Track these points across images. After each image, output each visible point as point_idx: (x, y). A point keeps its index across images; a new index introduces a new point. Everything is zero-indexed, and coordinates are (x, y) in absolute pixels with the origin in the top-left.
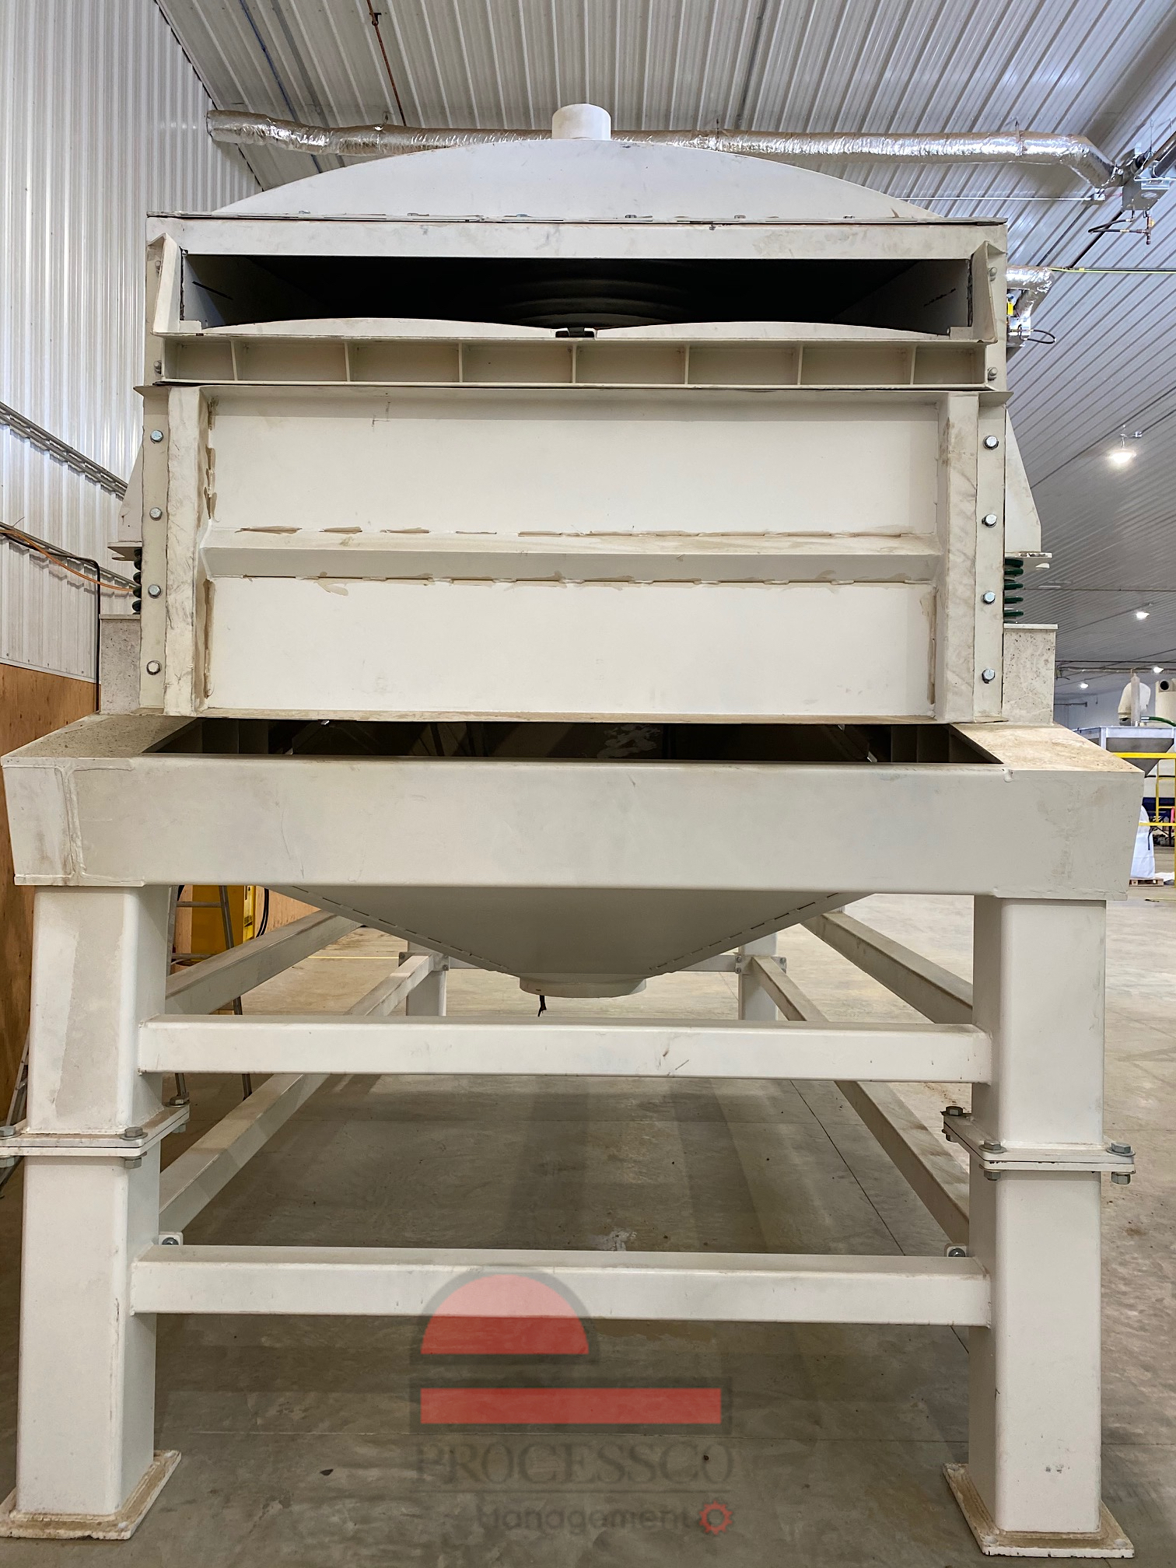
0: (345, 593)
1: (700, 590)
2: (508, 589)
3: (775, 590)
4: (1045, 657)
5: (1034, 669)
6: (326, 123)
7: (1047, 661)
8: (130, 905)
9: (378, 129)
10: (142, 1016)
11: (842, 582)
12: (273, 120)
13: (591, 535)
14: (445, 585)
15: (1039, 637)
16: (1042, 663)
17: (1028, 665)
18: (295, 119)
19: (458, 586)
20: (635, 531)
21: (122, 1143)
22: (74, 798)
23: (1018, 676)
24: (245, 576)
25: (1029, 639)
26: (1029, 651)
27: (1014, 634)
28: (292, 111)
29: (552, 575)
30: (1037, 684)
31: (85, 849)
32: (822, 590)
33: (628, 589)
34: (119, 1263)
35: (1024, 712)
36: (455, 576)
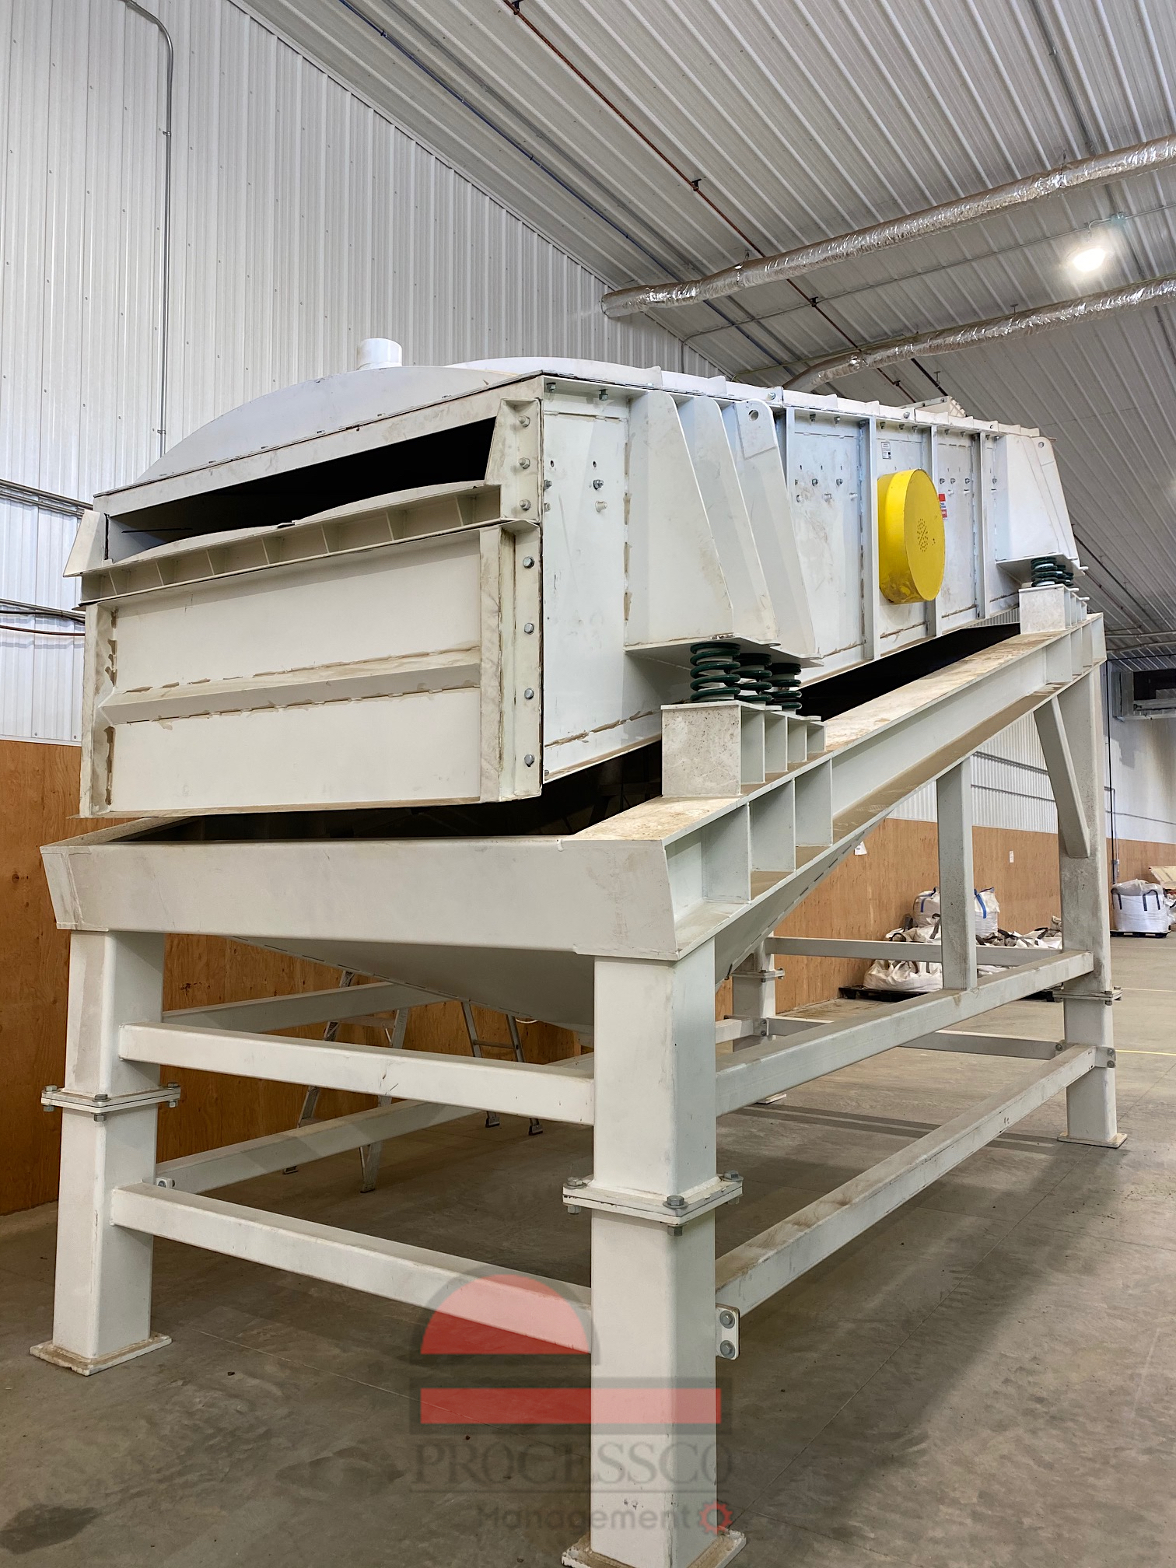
0: (170, 728)
1: (352, 705)
2: (249, 716)
3: (396, 701)
4: (730, 732)
5: (722, 744)
6: (704, 274)
7: (732, 735)
8: (109, 944)
9: (739, 267)
10: (118, 1020)
11: (435, 691)
12: (651, 288)
13: (292, 671)
14: (216, 717)
15: (725, 713)
16: (728, 737)
17: (717, 740)
18: (677, 280)
19: (225, 717)
20: (316, 665)
21: (92, 1103)
22: (71, 872)
23: (708, 751)
24: (128, 723)
25: (717, 716)
26: (717, 727)
27: (704, 712)
28: (673, 275)
29: (267, 704)
30: (725, 757)
31: (81, 906)
32: (423, 698)
33: (312, 709)
34: (99, 1186)
35: (713, 784)
36: (222, 710)
